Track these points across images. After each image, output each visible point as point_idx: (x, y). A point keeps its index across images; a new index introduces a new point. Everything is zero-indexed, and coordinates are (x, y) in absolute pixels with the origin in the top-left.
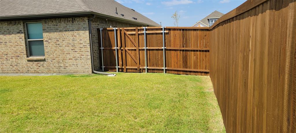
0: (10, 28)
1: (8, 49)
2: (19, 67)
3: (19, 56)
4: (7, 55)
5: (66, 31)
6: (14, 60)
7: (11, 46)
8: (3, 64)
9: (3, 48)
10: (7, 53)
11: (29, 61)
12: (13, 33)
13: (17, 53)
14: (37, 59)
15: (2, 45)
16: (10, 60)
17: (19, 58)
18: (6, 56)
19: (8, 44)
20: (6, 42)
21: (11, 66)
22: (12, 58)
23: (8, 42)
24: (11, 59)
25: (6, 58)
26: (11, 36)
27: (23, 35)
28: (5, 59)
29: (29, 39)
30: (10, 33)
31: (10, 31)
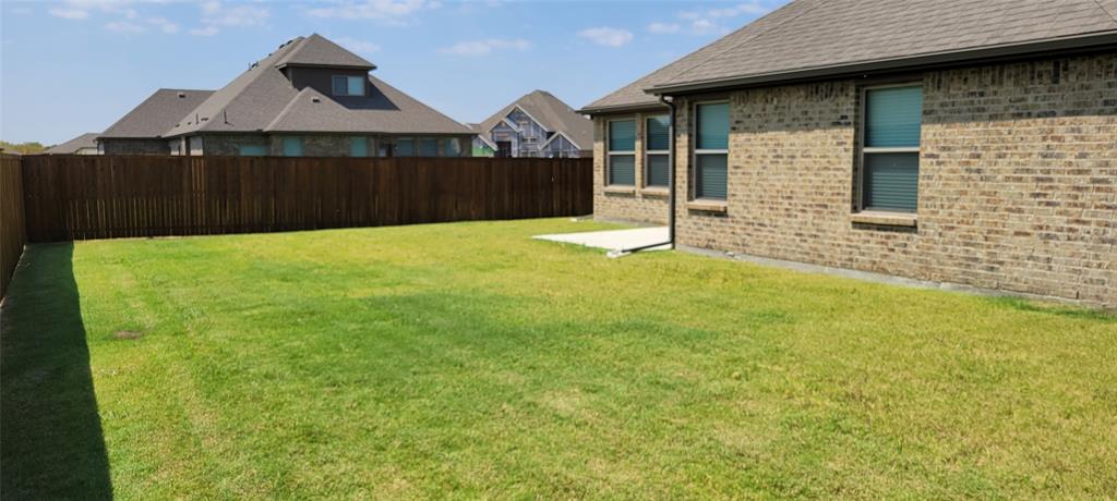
0: (812, 106)
1: (795, 180)
2: (823, 243)
3: (826, 206)
4: (790, 198)
5: (1019, 116)
6: (810, 216)
7: (807, 168)
8: (776, 226)
9: (783, 177)
10: (792, 192)
11: (857, 225)
12: (817, 126)
13: (822, 194)
14: (887, 220)
15: (781, 166)
16: (796, 216)
17: (825, 211)
18: (786, 202)
19: (799, 162)
20: (793, 157)
21: (798, 238)
22: (804, 211)
23: (798, 154)
24: (799, 214)
25: (787, 210)
26: (810, 135)
27: (850, 132)
28: (783, 212)
29: (867, 145)
30: (808, 127)
31: (811, 119)
